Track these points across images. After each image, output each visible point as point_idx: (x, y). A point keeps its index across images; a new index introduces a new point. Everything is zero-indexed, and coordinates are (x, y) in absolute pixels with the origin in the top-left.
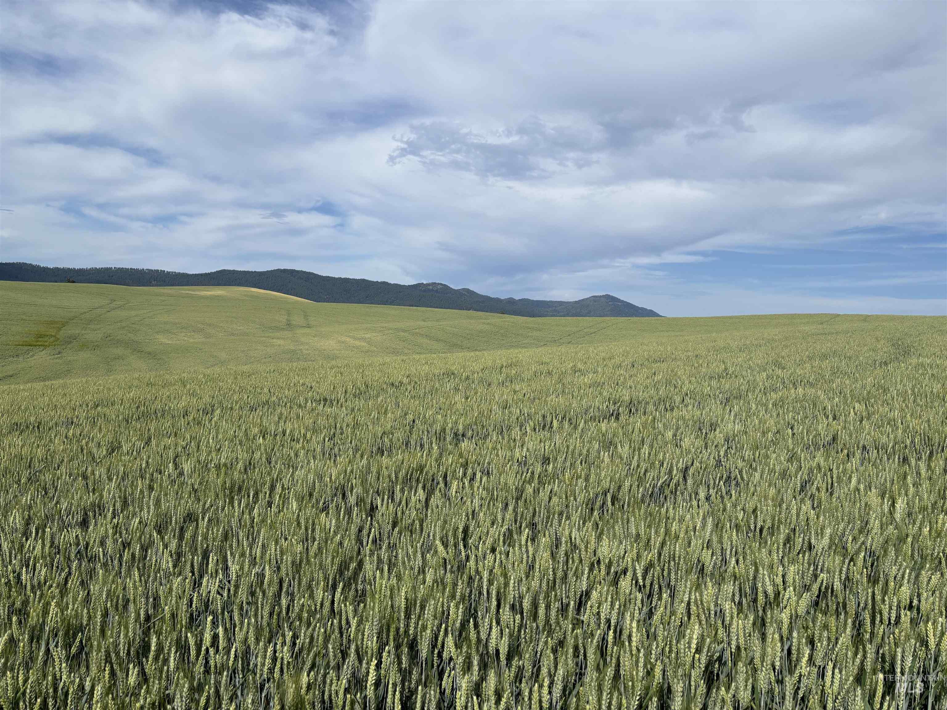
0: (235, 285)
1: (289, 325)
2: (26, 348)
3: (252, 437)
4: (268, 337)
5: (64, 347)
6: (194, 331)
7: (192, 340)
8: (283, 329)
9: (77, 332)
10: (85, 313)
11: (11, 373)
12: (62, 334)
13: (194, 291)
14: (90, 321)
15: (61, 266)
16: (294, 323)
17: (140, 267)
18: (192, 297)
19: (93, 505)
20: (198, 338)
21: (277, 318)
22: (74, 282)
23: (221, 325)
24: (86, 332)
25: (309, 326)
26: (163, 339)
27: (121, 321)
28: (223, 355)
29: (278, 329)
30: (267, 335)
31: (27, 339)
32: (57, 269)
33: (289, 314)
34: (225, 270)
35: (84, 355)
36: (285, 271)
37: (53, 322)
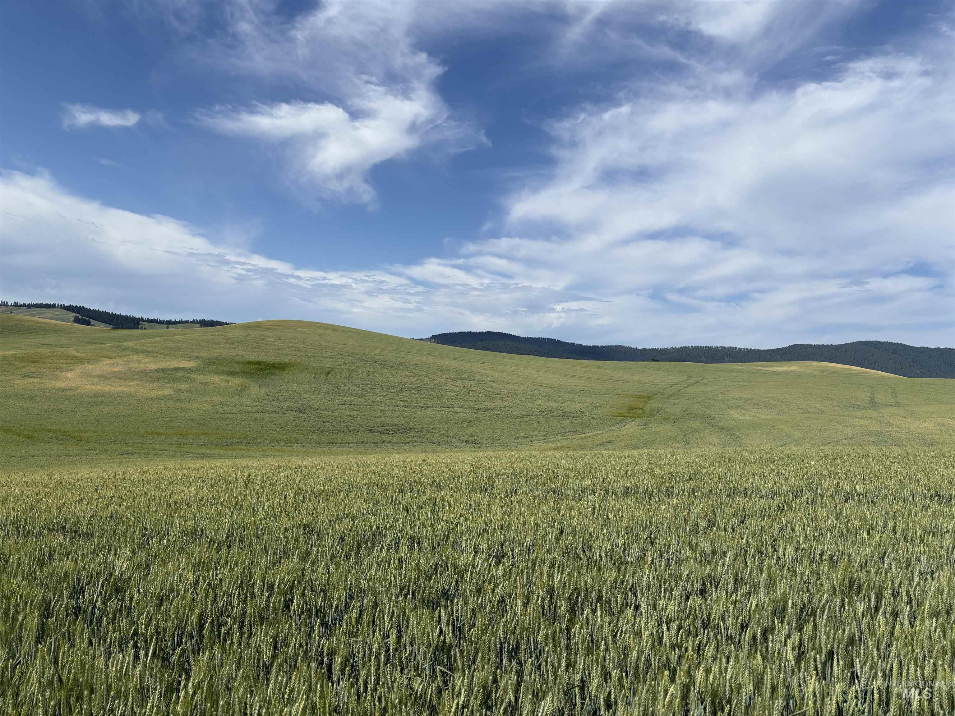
0: (808, 360)
1: (873, 404)
2: (620, 418)
3: (854, 531)
4: (848, 416)
5: (649, 419)
6: (766, 408)
7: (764, 417)
8: (865, 408)
9: (660, 406)
10: (666, 388)
11: (609, 439)
12: (647, 407)
13: (766, 367)
14: (671, 396)
15: (647, 347)
16: (880, 401)
17: (714, 345)
18: (764, 373)
19: (709, 575)
20: (770, 415)
21: (858, 395)
22: (657, 361)
23: (794, 402)
24: (667, 406)
25: (898, 405)
26: (735, 415)
27: (696, 396)
28: (797, 434)
29: (858, 407)
30: (846, 414)
31: (621, 411)
32: (644, 350)
33: (872, 392)
34: (797, 345)
35: (666, 427)
36: (867, 343)
37: (640, 397)
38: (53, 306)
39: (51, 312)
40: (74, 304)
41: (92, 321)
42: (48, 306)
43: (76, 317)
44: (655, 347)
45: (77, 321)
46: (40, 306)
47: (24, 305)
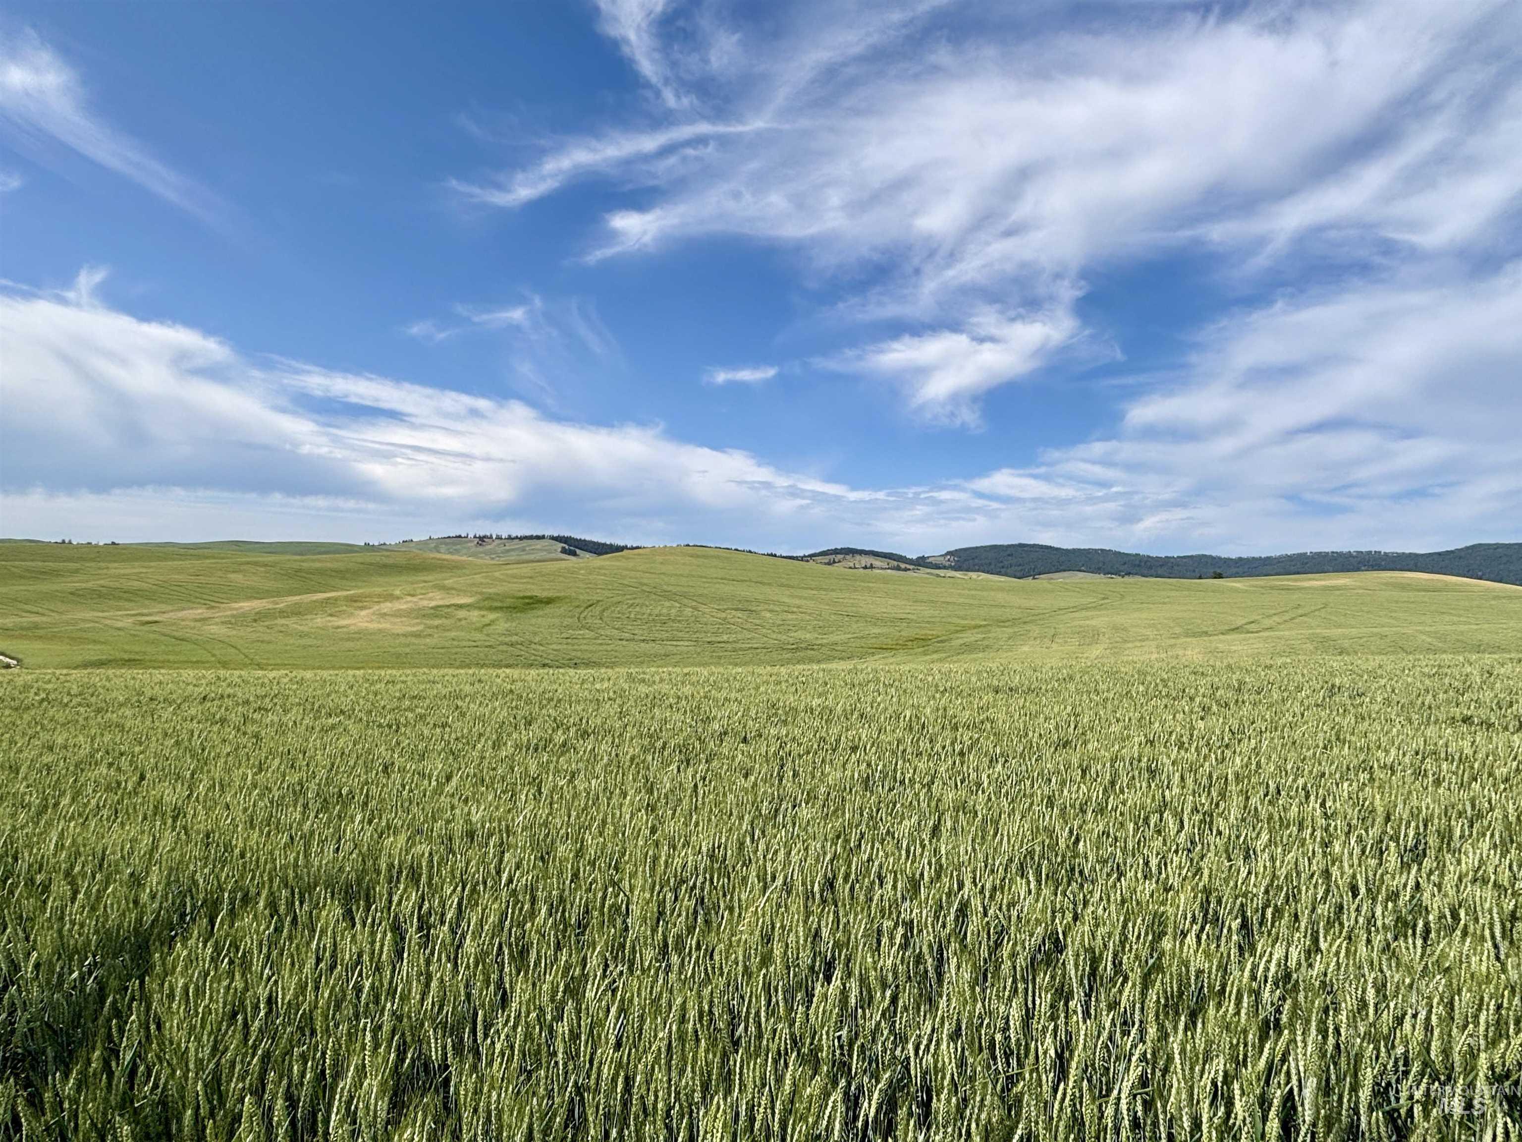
38: (543, 537)
39: (539, 544)
40: (562, 534)
41: (578, 551)
42: (538, 538)
43: (563, 548)
44: (1256, 555)
45: (564, 551)
46: (531, 538)
47: (517, 538)
